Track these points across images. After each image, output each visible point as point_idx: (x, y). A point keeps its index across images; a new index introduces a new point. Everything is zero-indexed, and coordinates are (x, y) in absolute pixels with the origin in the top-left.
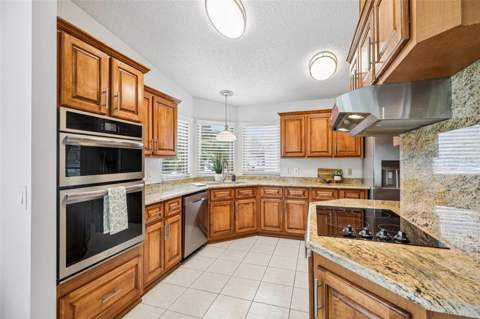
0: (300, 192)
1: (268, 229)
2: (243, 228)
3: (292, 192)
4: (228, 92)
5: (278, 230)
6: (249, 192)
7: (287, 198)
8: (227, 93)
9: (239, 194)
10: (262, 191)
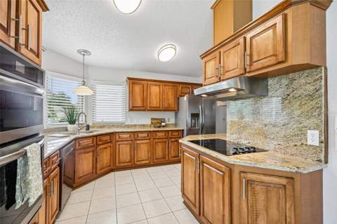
0: (146, 135)
1: (122, 165)
2: (103, 168)
3: (140, 135)
4: (86, 51)
5: (129, 164)
6: (107, 138)
7: (136, 140)
8: (85, 53)
9: (100, 140)
10: (117, 137)
